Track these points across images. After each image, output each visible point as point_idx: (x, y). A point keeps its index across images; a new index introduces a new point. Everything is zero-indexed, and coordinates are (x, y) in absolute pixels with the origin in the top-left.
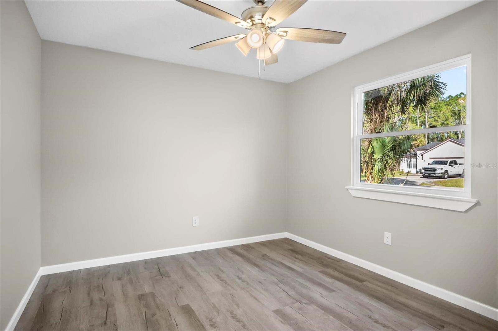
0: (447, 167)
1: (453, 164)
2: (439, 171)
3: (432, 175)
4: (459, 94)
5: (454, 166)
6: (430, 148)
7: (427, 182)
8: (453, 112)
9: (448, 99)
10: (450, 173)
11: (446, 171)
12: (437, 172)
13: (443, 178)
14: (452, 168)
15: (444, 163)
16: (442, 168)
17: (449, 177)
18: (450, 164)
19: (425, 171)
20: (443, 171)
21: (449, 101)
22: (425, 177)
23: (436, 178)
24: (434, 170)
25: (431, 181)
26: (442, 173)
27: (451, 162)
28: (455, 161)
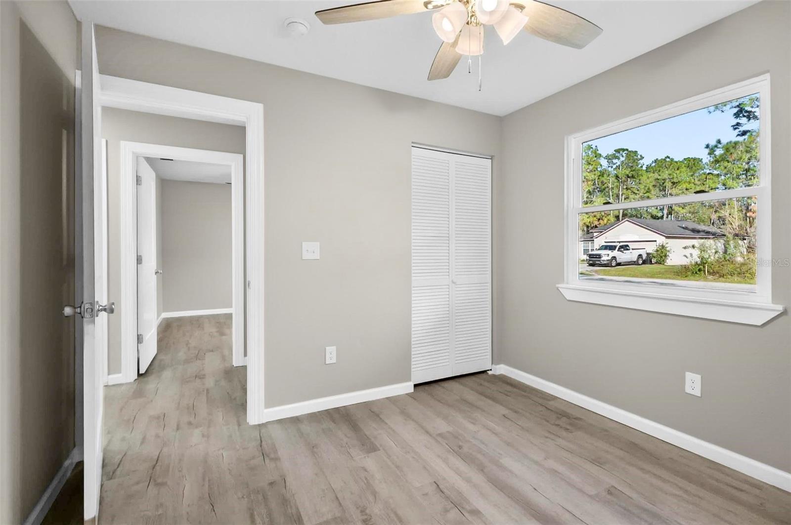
0: (615, 253)
1: (623, 250)
2: (605, 258)
3: (597, 262)
4: (664, 158)
5: (625, 252)
6: (605, 230)
7: (587, 271)
8: (657, 181)
9: (654, 164)
10: (618, 261)
11: (614, 258)
12: (602, 259)
13: (609, 265)
14: (622, 253)
15: (612, 248)
16: (608, 255)
17: (619, 264)
18: (619, 249)
19: (590, 257)
20: (609, 258)
21: (655, 166)
22: (591, 265)
23: (603, 267)
24: (599, 256)
25: (592, 270)
26: (609, 260)
27: (621, 247)
28: (628, 246)
